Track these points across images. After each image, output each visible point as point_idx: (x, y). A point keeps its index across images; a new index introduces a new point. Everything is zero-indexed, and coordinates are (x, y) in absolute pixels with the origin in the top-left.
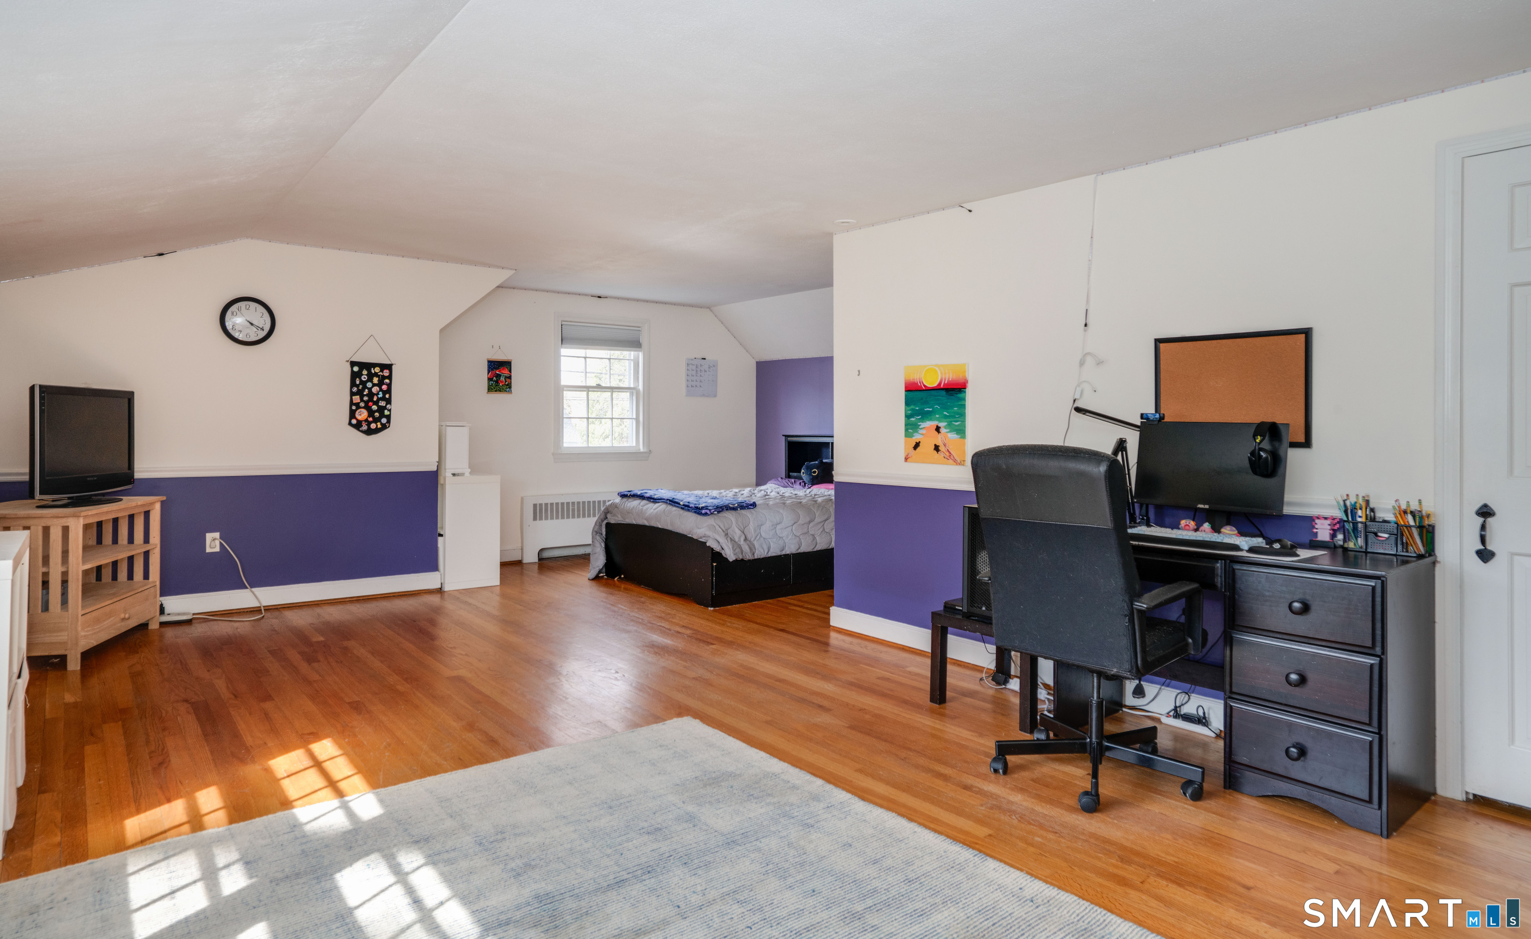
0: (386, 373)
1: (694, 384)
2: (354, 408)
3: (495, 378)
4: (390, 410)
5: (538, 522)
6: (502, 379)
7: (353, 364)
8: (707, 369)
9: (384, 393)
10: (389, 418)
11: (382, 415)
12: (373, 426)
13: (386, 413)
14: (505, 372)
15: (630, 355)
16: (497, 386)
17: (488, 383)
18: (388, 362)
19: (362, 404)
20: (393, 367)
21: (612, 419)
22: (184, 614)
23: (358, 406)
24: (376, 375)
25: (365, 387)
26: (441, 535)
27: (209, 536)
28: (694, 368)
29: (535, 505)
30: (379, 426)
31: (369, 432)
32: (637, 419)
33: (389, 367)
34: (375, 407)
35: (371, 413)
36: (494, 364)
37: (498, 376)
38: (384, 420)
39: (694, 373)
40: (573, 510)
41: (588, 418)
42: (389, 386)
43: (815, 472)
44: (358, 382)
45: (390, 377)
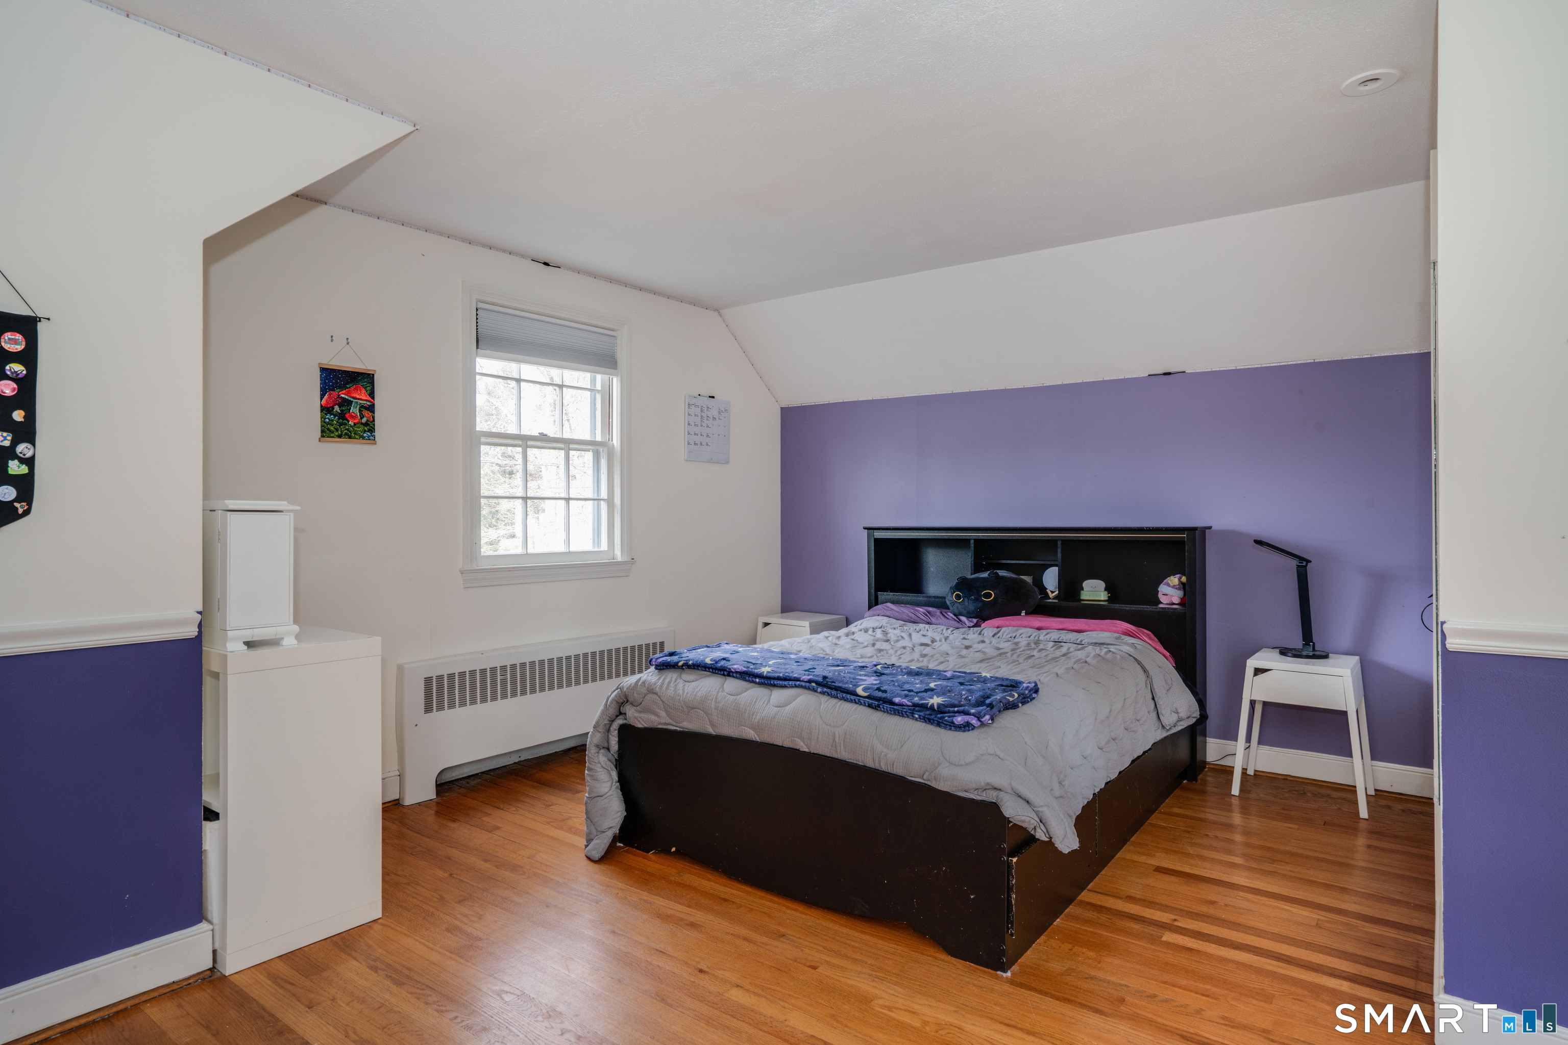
1: (698, 439)
3: (337, 408)
5: (435, 714)
6: (355, 410)
8: (716, 414)
14: (361, 396)
15: (593, 381)
16: (341, 424)
17: (323, 418)
21: (568, 500)
26: (211, 815)
28: (698, 411)
29: (428, 681)
32: (610, 502)
36: (335, 377)
37: (346, 404)
39: (698, 420)
40: (504, 682)
41: (525, 499)
43: (989, 595)
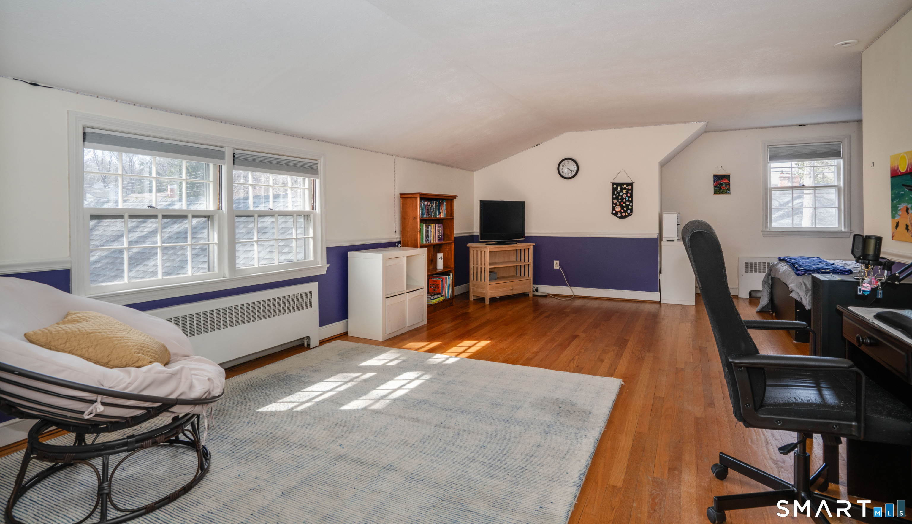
0: (630, 187)
2: (614, 205)
3: (718, 186)
4: (632, 206)
5: (749, 273)
6: (724, 185)
7: (613, 184)
9: (629, 197)
10: (631, 210)
11: (628, 209)
12: (624, 214)
13: (630, 207)
14: (726, 181)
15: (831, 162)
16: (720, 190)
17: (714, 189)
18: (630, 182)
19: (618, 204)
20: (634, 184)
22: (544, 293)
23: (616, 205)
24: (625, 188)
25: (619, 195)
27: (555, 262)
29: (747, 263)
30: (627, 214)
31: (622, 217)
32: (839, 208)
33: (631, 184)
34: (624, 205)
35: (622, 208)
36: (719, 177)
37: (721, 184)
38: (629, 211)
42: (632, 194)
44: (616, 193)
45: (632, 189)
